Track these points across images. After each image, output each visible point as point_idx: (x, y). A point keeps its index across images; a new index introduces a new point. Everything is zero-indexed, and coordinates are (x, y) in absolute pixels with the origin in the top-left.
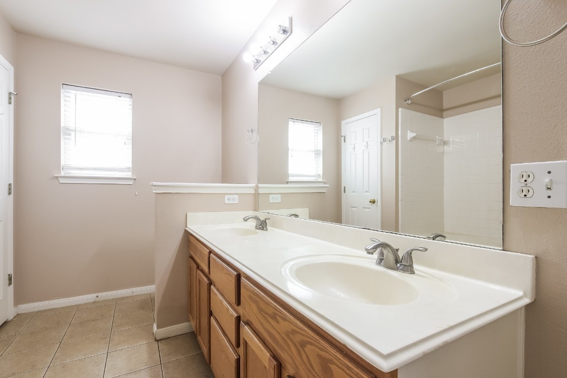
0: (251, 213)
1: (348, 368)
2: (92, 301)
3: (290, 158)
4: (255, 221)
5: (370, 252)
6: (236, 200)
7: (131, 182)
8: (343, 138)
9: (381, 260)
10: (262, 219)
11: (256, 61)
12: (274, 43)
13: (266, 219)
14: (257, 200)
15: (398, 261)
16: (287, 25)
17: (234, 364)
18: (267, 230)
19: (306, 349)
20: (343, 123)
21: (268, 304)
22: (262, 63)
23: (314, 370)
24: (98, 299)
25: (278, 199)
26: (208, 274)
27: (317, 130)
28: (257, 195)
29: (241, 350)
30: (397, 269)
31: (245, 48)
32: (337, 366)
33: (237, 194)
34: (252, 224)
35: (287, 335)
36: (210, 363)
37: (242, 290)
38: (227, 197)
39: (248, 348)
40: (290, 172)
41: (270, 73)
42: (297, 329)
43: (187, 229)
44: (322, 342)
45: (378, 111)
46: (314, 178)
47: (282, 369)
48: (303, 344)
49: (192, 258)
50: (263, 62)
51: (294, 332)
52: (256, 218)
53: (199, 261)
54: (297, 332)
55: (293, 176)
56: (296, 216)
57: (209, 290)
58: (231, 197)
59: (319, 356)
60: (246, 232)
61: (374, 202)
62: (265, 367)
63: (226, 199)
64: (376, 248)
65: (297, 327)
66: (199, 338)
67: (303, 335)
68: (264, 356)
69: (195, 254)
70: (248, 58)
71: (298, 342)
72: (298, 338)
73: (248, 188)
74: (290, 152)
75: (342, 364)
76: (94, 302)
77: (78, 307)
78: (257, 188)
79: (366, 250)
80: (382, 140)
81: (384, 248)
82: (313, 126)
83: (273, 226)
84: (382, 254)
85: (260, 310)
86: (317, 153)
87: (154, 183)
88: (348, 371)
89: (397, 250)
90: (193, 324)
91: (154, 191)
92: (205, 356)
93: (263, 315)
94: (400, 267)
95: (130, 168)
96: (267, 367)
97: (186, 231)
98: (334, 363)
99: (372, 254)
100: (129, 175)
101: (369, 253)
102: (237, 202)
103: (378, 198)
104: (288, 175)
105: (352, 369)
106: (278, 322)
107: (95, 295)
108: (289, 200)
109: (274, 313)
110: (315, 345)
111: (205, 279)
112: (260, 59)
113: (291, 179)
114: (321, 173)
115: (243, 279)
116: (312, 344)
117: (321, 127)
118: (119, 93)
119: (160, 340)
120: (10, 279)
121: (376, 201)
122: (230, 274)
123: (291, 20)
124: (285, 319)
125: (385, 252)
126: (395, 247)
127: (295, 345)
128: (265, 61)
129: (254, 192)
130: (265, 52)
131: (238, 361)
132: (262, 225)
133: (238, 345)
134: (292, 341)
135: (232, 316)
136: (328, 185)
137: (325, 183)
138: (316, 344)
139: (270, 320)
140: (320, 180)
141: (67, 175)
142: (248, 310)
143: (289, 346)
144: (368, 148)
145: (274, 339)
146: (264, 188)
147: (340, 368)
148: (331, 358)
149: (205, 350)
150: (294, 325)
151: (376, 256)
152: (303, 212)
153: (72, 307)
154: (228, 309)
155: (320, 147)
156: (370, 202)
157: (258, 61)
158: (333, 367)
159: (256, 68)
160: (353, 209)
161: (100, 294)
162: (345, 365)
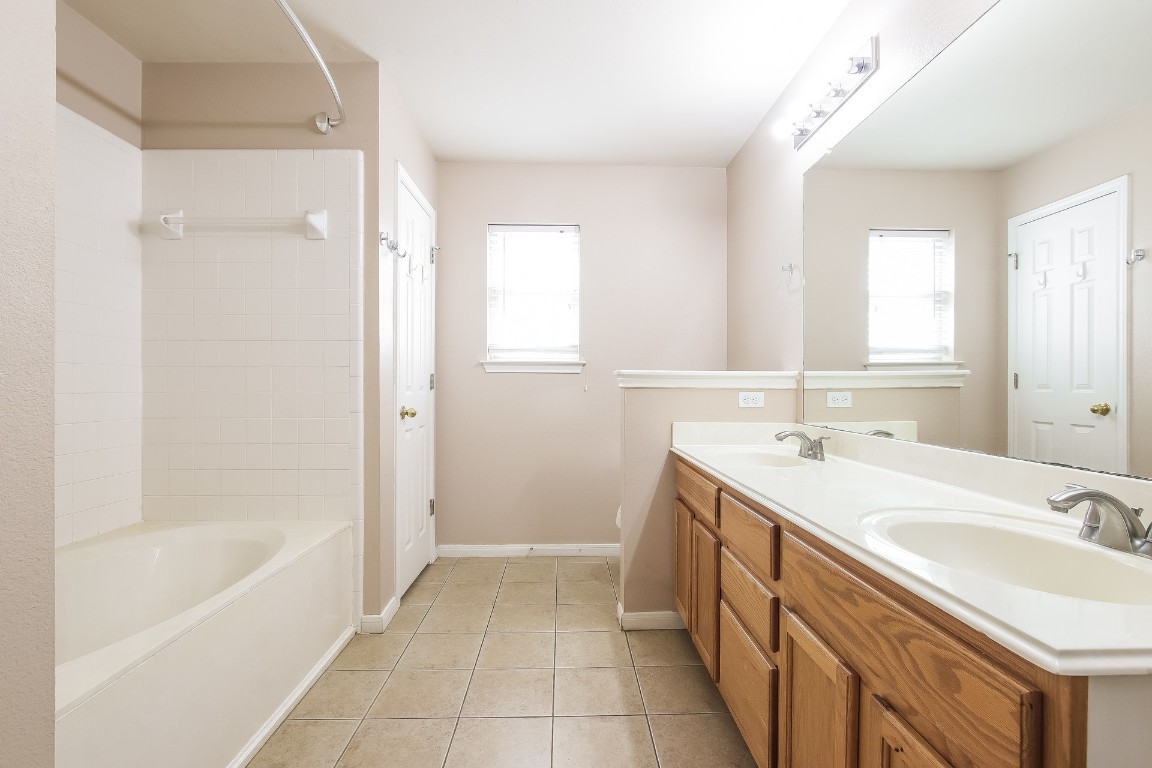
0: (790, 427)
1: (989, 673)
2: (524, 554)
3: (872, 315)
4: (799, 441)
5: (1061, 507)
6: (760, 400)
7: (578, 370)
8: (1011, 261)
9: (1093, 530)
10: (813, 436)
11: (799, 132)
12: (838, 93)
13: (822, 438)
14: (801, 401)
15: (1140, 533)
16: (867, 53)
17: (767, 679)
18: (823, 459)
19: (910, 647)
20: (1013, 224)
21: (836, 574)
22: (812, 135)
23: (925, 680)
24: (532, 554)
25: (844, 401)
26: (715, 528)
27: (941, 247)
28: (800, 393)
29: (781, 658)
30: (1135, 550)
31: (775, 110)
32: (969, 671)
33: (761, 390)
34: (793, 447)
35: (874, 624)
36: (718, 680)
37: (786, 554)
38: (742, 395)
39: (796, 650)
40: (872, 343)
41: (829, 152)
42: (893, 615)
43: (672, 449)
44: (941, 635)
45: (1121, 184)
46: (933, 355)
47: (863, 686)
48: (904, 639)
49: (681, 499)
50: (814, 133)
51: (887, 619)
52: (802, 436)
53: (696, 504)
54: (893, 620)
55: (880, 352)
56: (888, 435)
57: (718, 554)
58: (751, 394)
59: (935, 657)
60: (781, 461)
61: (1105, 411)
62: (829, 680)
63: (741, 400)
64: (1076, 499)
65: (892, 610)
66: (696, 638)
67: (905, 623)
68: (829, 662)
69: (689, 493)
70: (781, 131)
71: (894, 636)
72: (896, 629)
73: (783, 379)
74: (871, 301)
75: (978, 668)
76: (527, 557)
77: (508, 561)
78: (801, 379)
79: (1050, 502)
80: (1133, 257)
81: (1099, 502)
82: (930, 239)
83: (836, 452)
84: (1094, 516)
85: (821, 584)
86: (939, 298)
87: (623, 371)
88: (988, 679)
89: (1137, 512)
90: (684, 615)
91: (621, 385)
92: (709, 668)
93: (826, 593)
94: (1143, 548)
95: (575, 346)
96: (834, 679)
97: (671, 452)
98: (964, 668)
99: (1066, 511)
100: (575, 358)
101: (1056, 508)
102: (762, 405)
103: (1119, 402)
104: (867, 351)
105: (997, 675)
106: (856, 604)
107: (528, 546)
108: (869, 403)
109: (848, 589)
110: (927, 640)
111: (710, 536)
112: (810, 127)
113: (873, 359)
114: (950, 342)
115: (786, 534)
116: (920, 637)
117: (952, 239)
118: (560, 226)
119: (629, 631)
120: (432, 507)
121: (1112, 409)
122: (760, 526)
123: (876, 42)
124: (869, 599)
125: (1102, 510)
126: (1131, 504)
127: (888, 640)
128: (817, 131)
129: (794, 386)
130: (819, 114)
131: (775, 674)
132: (814, 450)
133: (776, 647)
134: (881, 634)
135: (764, 597)
136: (968, 372)
137: (960, 366)
138: (928, 636)
139: (840, 600)
140: (950, 359)
141: (494, 360)
142: (796, 585)
143: (876, 643)
144: (1088, 279)
145: (847, 632)
146: (816, 379)
147: (973, 674)
148: (957, 658)
149: (708, 659)
150: (888, 608)
151: (1078, 518)
152: (904, 428)
153: (500, 560)
154: (755, 586)
155: (949, 284)
156: (1094, 411)
157: (803, 132)
158: (960, 674)
159: (799, 145)
160: (1041, 427)
161: (535, 546)
162: (981, 668)
